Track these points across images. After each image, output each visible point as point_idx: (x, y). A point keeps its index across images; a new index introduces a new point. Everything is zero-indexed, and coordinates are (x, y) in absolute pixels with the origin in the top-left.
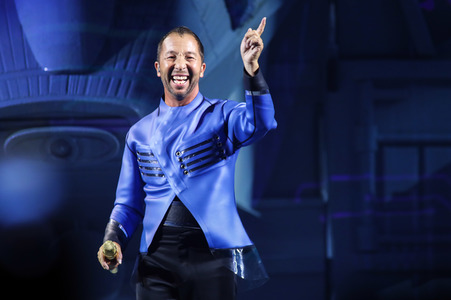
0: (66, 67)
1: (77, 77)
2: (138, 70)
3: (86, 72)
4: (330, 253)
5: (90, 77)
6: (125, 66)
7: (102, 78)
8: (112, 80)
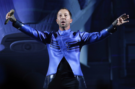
0: (29, 22)
1: (32, 25)
2: (51, 23)
3: (35, 23)
4: (112, 79)
5: (37, 25)
6: (48, 21)
7: (40, 25)
8: (44, 25)
